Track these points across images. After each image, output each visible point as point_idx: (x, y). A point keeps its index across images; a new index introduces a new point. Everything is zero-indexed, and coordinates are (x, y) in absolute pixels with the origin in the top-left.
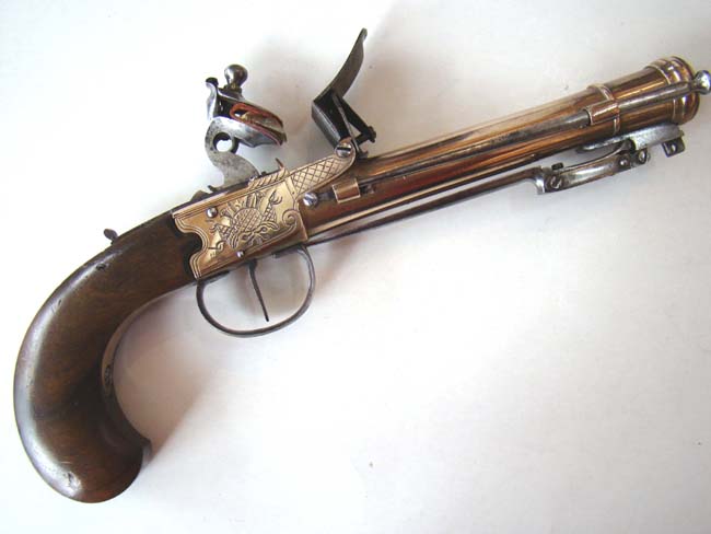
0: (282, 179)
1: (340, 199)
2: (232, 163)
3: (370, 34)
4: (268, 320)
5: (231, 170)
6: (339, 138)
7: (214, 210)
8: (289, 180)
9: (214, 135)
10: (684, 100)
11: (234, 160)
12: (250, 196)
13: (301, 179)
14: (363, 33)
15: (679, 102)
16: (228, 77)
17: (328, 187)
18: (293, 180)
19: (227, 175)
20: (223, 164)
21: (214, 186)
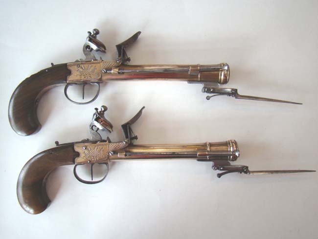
3: (145, 108)
10: (232, 157)
14: (144, 107)
15: (230, 157)
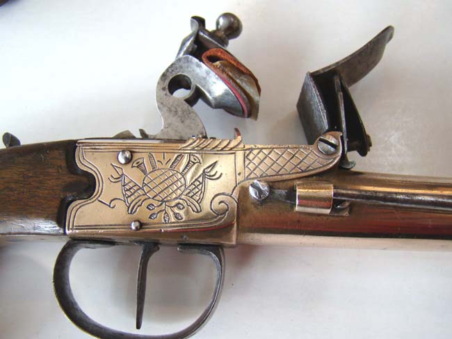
0: (232, 151)
1: (299, 205)
2: (180, 113)
4: (138, 327)
5: (175, 121)
6: (327, 128)
7: (128, 154)
8: (240, 155)
9: (174, 74)
11: (183, 111)
12: (181, 156)
13: (256, 161)
16: (218, 23)
17: (290, 183)
18: (246, 157)
19: (168, 125)
20: (170, 111)
21: (147, 132)
